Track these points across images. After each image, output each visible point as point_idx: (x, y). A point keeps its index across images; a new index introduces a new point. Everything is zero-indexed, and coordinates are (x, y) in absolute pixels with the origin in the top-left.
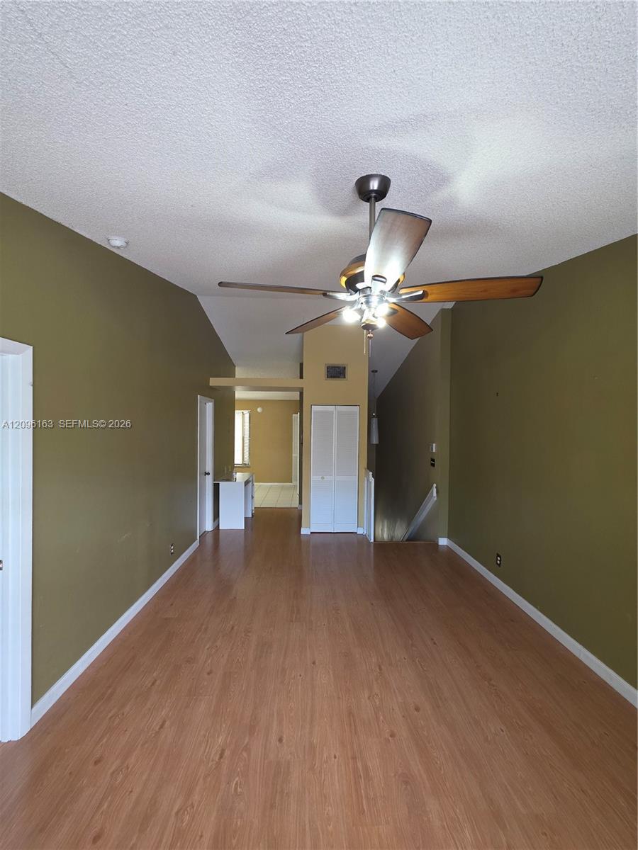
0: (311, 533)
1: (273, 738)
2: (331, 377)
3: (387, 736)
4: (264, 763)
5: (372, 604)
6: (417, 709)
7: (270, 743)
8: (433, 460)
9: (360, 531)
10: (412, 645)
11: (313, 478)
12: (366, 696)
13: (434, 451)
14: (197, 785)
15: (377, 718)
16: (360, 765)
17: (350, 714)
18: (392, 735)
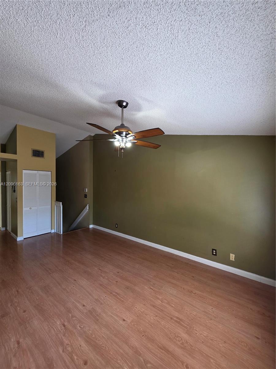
0: (24, 239)
1: (81, 307)
2: (35, 156)
3: (115, 283)
4: (84, 315)
5: (81, 254)
6: (118, 273)
7: (81, 309)
8: (86, 195)
9: (53, 231)
10: (104, 259)
11: (24, 209)
12: (102, 278)
13: (87, 191)
14: (63, 340)
15: (110, 281)
16: (114, 293)
17: (101, 285)
18: (117, 282)
